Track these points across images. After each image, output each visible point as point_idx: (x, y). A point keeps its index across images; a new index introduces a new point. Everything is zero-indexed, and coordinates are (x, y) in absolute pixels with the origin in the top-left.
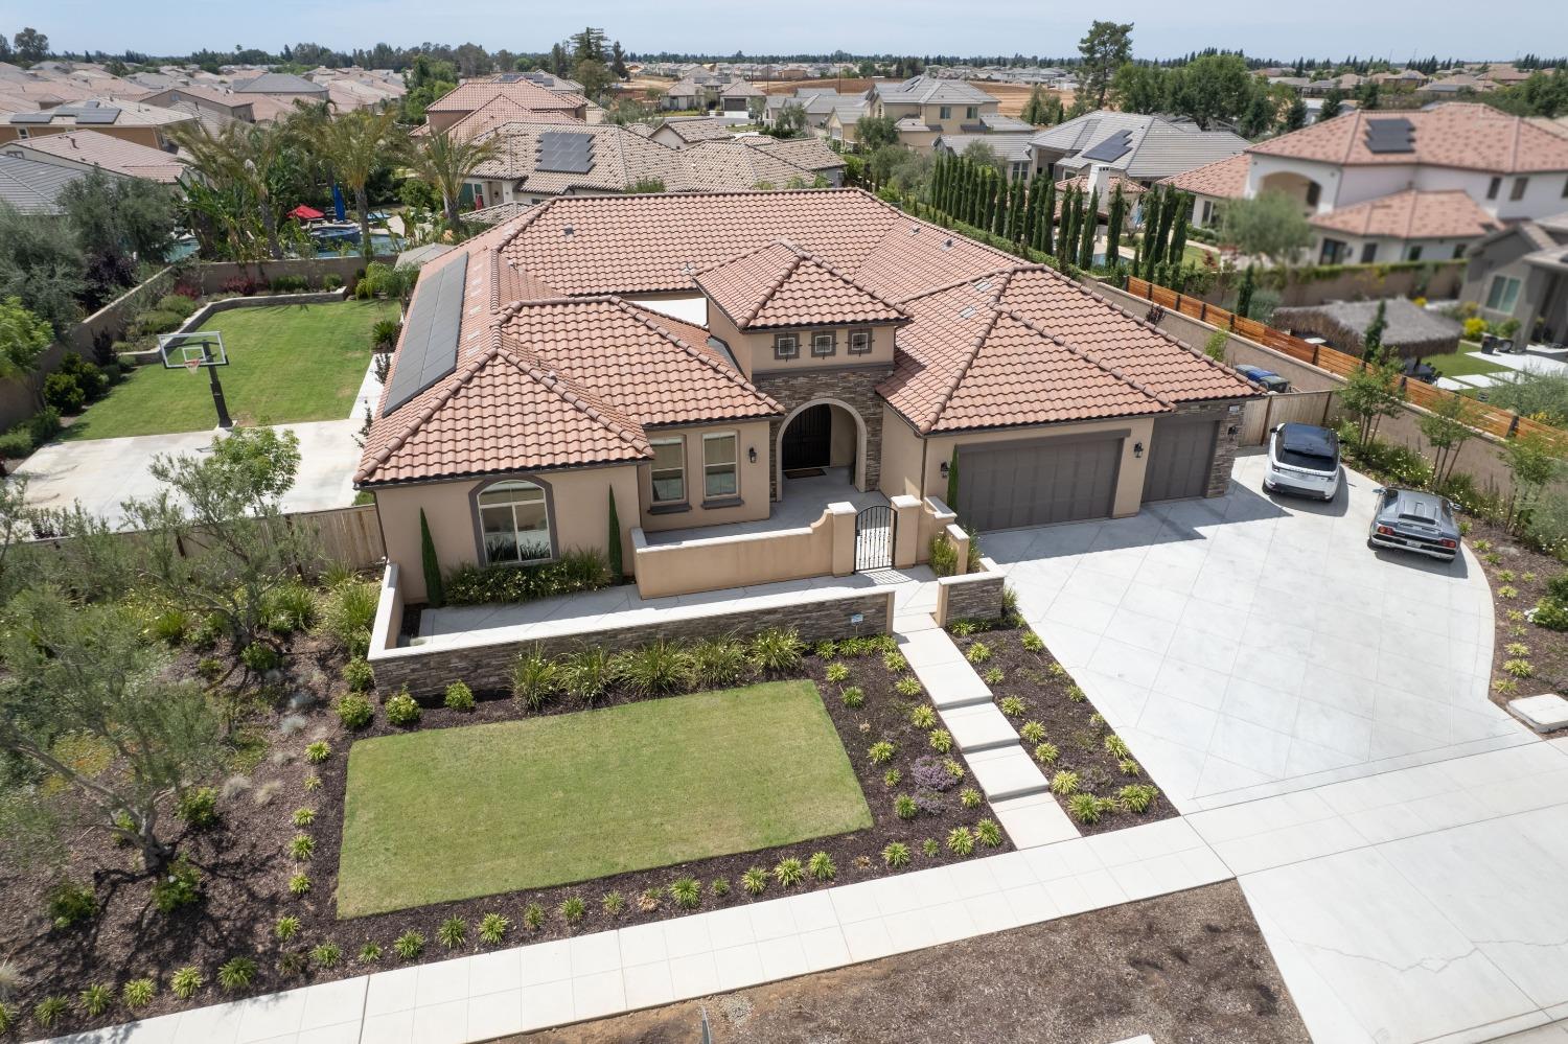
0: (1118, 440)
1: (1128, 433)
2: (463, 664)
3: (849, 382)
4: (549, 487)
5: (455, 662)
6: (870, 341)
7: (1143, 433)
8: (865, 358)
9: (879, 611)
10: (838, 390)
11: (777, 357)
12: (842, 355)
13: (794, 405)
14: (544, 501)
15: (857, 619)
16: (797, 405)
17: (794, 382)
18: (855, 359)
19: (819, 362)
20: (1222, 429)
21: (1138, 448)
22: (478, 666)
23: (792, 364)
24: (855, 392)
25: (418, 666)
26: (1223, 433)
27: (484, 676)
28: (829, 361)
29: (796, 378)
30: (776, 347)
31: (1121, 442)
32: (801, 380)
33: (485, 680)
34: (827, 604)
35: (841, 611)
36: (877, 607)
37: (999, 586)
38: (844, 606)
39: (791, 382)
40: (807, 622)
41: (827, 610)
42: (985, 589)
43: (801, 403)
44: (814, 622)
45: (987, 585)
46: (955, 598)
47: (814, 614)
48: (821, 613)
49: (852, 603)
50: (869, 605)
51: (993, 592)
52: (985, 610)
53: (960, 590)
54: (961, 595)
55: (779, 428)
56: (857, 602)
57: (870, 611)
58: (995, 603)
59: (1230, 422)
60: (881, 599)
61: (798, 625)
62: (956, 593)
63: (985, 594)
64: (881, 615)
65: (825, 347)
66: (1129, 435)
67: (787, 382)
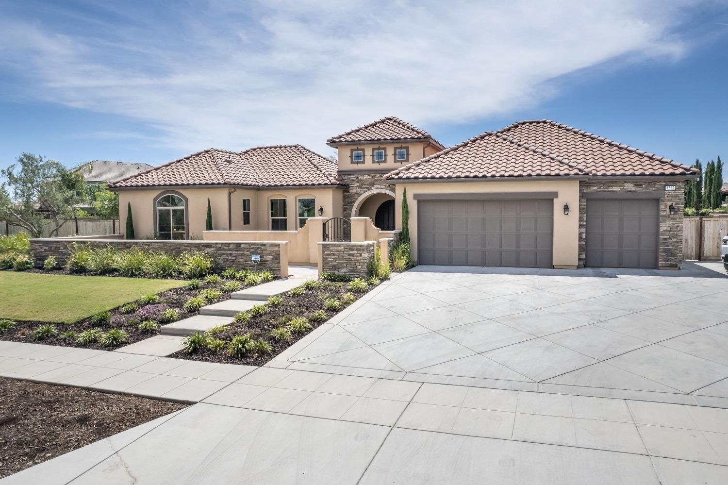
0: (548, 199)
1: (555, 195)
4: (186, 199)
6: (408, 154)
9: (275, 258)
11: (352, 162)
12: (390, 163)
13: (361, 192)
14: (184, 208)
15: (256, 259)
16: (364, 192)
17: (362, 178)
18: (398, 165)
19: (376, 166)
20: (662, 206)
21: (566, 208)
23: (361, 167)
28: (382, 166)
29: (363, 175)
30: (352, 156)
31: (552, 200)
32: (366, 177)
34: (242, 246)
35: (251, 253)
36: (274, 254)
37: (361, 252)
38: (252, 250)
39: (360, 178)
40: (230, 258)
41: (242, 251)
42: (350, 252)
43: (366, 191)
44: (234, 258)
45: (352, 250)
46: (328, 257)
47: (234, 252)
48: (238, 252)
49: (258, 248)
50: (268, 252)
51: (357, 256)
52: (352, 272)
53: (332, 250)
54: (334, 255)
55: (353, 206)
56: (261, 248)
57: (269, 257)
58: (360, 267)
59: (669, 200)
60: (276, 249)
61: (225, 259)
62: (329, 252)
63: (351, 257)
64: (276, 261)
65: (380, 157)
66: (557, 197)
67: (357, 177)
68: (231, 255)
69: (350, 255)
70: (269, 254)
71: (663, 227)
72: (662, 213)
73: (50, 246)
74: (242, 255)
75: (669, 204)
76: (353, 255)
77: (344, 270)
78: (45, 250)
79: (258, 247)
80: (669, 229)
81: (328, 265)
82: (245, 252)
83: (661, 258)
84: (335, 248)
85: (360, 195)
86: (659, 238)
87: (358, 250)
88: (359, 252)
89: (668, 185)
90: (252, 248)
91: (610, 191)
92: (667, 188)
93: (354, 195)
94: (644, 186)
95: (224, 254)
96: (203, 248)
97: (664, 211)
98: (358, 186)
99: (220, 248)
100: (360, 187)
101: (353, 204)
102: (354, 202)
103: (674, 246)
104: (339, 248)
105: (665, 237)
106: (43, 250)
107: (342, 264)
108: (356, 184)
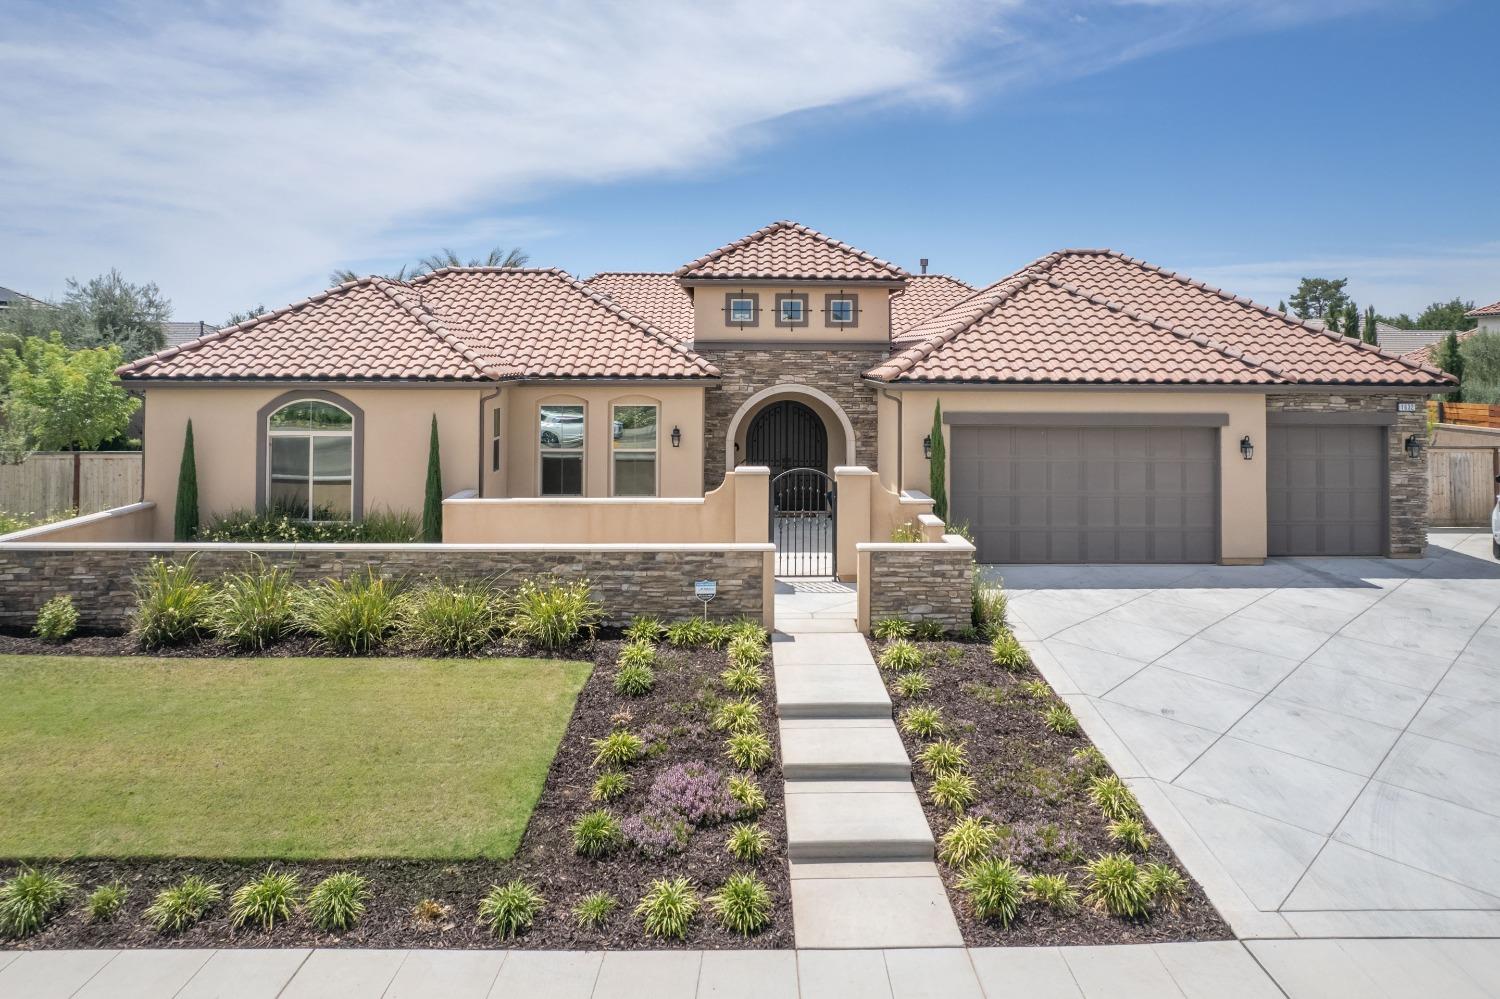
0: (1211, 429)
1: (1224, 419)
2: (89, 578)
3: (828, 364)
4: (360, 414)
5: (81, 573)
6: (856, 311)
7: (1248, 419)
8: (849, 334)
9: (748, 585)
10: (812, 374)
11: (729, 323)
12: (817, 328)
13: (751, 390)
14: (351, 434)
15: (705, 589)
16: (755, 391)
17: (752, 358)
18: (835, 334)
19: (785, 334)
20: (1393, 441)
21: (1245, 445)
22: (111, 586)
23: (749, 333)
24: (836, 379)
25: (26, 571)
26: (1397, 449)
27: (117, 605)
28: (799, 334)
29: (753, 352)
30: (727, 309)
31: (1216, 432)
32: (762, 356)
33: (118, 611)
34: (659, 558)
35: (683, 574)
36: (745, 576)
37: (963, 567)
38: (687, 568)
39: (747, 358)
40: (625, 587)
41: (659, 569)
42: (937, 568)
43: (761, 389)
44: (637, 588)
45: (941, 562)
46: (883, 579)
47: (637, 573)
48: (649, 573)
49: (702, 563)
50: (731, 571)
51: (953, 577)
52: (940, 611)
53: (892, 565)
54: (895, 574)
55: (730, 420)
56: (710, 562)
57: (734, 582)
58: (959, 600)
59: (1404, 429)
60: (753, 563)
61: (610, 590)
62: (885, 569)
63: (939, 580)
64: (752, 592)
65: (793, 315)
66: (1227, 423)
67: (741, 357)
68: (627, 580)
69: (935, 574)
70: (733, 576)
71: (1397, 478)
72: (1393, 453)
73: (38, 564)
74: (658, 579)
75: (1406, 435)
76: (943, 575)
77: (921, 609)
78: (18, 578)
79: (704, 558)
80: (1406, 482)
81: (882, 597)
82: (668, 573)
83: (1394, 537)
84: (901, 559)
85: (747, 396)
86: (1388, 498)
87: (952, 563)
88: (957, 567)
89: (1402, 402)
90: (687, 563)
91: (1305, 411)
92: (1402, 407)
93: (732, 395)
94: (1362, 403)
95: (607, 578)
96: (548, 565)
97: (1397, 450)
98: (741, 376)
99: (598, 563)
100: (747, 379)
101: (730, 416)
102: (734, 411)
103: (1414, 514)
104: (911, 560)
105: (1400, 497)
106: (11, 577)
107: (917, 593)
108: (738, 372)
